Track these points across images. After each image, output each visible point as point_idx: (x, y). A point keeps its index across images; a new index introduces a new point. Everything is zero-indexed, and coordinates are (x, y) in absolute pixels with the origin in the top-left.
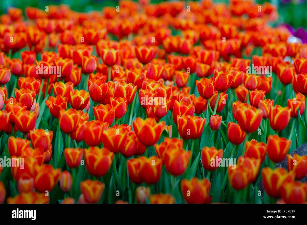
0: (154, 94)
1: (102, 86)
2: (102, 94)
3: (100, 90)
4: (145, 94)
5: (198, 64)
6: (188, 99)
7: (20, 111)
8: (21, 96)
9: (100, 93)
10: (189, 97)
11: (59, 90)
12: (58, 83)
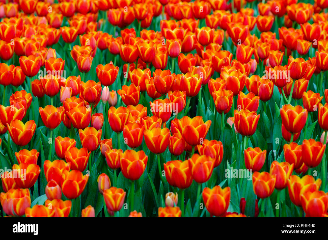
0: (223, 84)
1: (165, 78)
2: (166, 86)
3: (164, 82)
4: (213, 84)
5: (299, 41)
6: (265, 85)
7: (77, 107)
8: (84, 89)
9: (164, 85)
10: (267, 84)
11: (134, 78)
12: (136, 70)
